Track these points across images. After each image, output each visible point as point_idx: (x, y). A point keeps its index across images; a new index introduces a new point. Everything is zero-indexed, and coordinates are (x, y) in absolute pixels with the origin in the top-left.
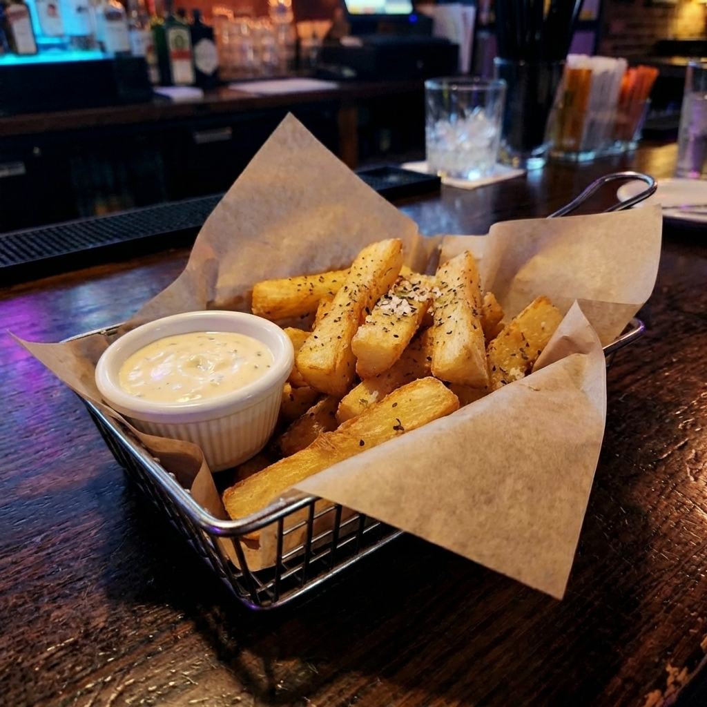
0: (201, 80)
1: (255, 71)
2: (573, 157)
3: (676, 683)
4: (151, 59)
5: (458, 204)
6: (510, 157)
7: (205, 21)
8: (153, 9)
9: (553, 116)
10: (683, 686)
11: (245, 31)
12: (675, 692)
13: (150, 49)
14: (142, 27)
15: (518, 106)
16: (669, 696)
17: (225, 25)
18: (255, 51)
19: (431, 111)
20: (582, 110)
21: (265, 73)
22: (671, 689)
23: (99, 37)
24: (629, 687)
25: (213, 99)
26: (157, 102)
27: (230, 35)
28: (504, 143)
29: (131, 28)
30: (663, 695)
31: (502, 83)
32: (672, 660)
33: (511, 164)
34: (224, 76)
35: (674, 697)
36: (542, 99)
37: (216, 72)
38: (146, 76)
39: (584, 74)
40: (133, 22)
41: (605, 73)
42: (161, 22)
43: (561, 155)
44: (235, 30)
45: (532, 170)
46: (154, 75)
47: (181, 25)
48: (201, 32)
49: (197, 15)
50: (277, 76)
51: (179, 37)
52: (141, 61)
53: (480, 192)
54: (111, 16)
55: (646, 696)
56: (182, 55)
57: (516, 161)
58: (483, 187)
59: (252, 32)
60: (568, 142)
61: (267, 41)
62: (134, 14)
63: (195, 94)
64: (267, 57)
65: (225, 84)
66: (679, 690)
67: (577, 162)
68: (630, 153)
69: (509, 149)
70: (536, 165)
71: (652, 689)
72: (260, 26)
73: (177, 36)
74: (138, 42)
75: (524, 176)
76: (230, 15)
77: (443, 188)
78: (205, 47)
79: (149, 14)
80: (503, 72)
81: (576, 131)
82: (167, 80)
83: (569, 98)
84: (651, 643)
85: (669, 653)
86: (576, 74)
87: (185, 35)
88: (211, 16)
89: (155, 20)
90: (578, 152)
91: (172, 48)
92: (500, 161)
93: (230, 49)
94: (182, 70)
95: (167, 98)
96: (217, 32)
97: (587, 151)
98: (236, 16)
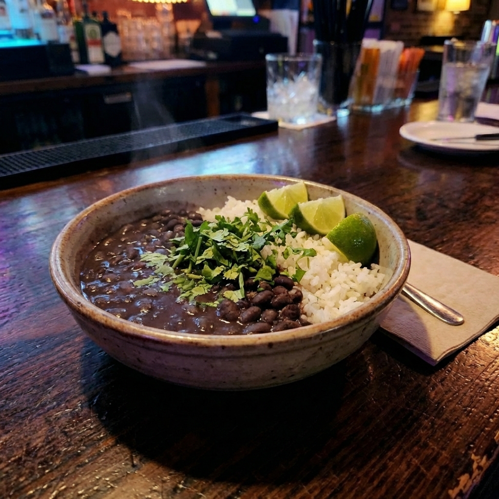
0: (108, 60)
1: (147, 55)
2: (368, 109)
3: (479, 468)
4: (74, 45)
5: (290, 141)
6: (326, 109)
7: (111, 20)
8: (74, 11)
9: (354, 81)
10: (485, 469)
11: (139, 27)
12: (479, 475)
13: (72, 38)
14: (67, 23)
15: (330, 72)
16: (475, 478)
17: (125, 22)
18: (147, 41)
19: (270, 76)
20: (374, 77)
21: (153, 55)
22: (476, 472)
23: (36, 30)
24: (445, 472)
25: (117, 73)
26: (77, 75)
27: (129, 29)
28: (321, 99)
29: (59, 24)
30: (471, 477)
31: (319, 57)
32: (475, 451)
33: (326, 114)
34: (125, 58)
35: (479, 478)
36: (346, 69)
37: (120, 55)
38: (70, 57)
39: (374, 53)
40: (60, 20)
41: (389, 51)
42: (80, 20)
43: (360, 108)
44: (132, 27)
45: (341, 118)
46: (75, 56)
47: (94, 22)
48: (108, 27)
49: (105, 15)
50: (162, 57)
51: (94, 31)
52: (66, 47)
53: (305, 132)
54: (45, 15)
55: (458, 479)
56: (95, 43)
57: (330, 111)
58: (307, 128)
59: (144, 27)
60: (365, 98)
61: (155, 34)
62: (61, 14)
63: (105, 70)
64: (156, 45)
65: (126, 63)
66: (482, 473)
67: (371, 113)
68: (406, 107)
69: (324, 103)
70: (343, 114)
71: (463, 473)
72: (150, 23)
73: (92, 30)
74: (64, 34)
75: (335, 122)
76: (129, 15)
77: (280, 130)
78: (111, 37)
79: (71, 14)
80: (319, 50)
81: (370, 90)
82: (85, 60)
83: (365, 68)
84: (458, 439)
85: (472, 446)
86: (369, 52)
87: (97, 29)
88: (116, 16)
89: (75, 18)
90: (371, 105)
91: (88, 38)
92: (319, 112)
93: (129, 40)
94: (95, 54)
95: (85, 73)
96: (120, 27)
97: (378, 104)
98: (133, 16)
